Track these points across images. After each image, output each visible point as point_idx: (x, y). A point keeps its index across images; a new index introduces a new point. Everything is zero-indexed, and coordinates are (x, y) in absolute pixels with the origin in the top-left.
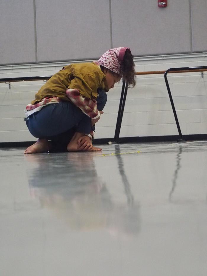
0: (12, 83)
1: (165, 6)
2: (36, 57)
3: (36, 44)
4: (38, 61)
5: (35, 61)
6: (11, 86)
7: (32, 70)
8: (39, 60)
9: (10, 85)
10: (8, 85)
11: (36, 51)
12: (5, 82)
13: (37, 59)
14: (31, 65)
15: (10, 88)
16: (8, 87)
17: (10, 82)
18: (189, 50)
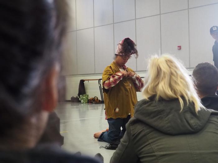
1: (180, 49)
2: (137, 69)
11: (137, 67)
18: (189, 67)
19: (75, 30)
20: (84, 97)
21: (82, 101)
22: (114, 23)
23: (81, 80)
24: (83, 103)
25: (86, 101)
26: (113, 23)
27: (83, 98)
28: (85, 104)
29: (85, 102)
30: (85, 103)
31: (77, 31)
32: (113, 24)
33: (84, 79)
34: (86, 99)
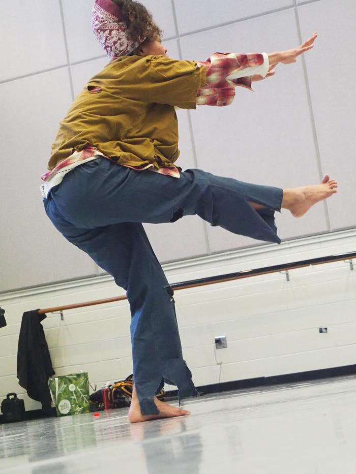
0: (291, 272)
4: (331, 230)
5: (326, 229)
6: (290, 278)
7: (323, 245)
8: (334, 226)
9: (287, 274)
10: (285, 275)
12: (280, 271)
13: (329, 226)
14: (319, 237)
15: (288, 280)
16: (285, 278)
17: (287, 270)
20: (72, 387)
21: (64, 406)
22: (178, 36)
23: (26, 315)
24: (69, 414)
25: (85, 405)
26: (174, 34)
27: (66, 391)
28: (78, 417)
29: (78, 409)
30: (83, 412)
33: (42, 307)
34: (84, 394)
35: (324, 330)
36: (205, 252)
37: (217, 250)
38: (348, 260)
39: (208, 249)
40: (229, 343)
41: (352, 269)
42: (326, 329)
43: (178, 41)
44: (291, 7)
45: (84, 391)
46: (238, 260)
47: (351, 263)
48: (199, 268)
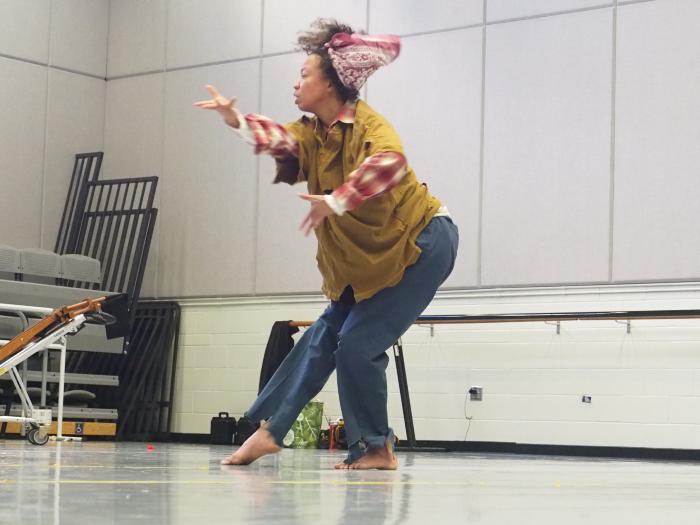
0: (564, 323)
2: (611, 271)
3: (611, 244)
5: (606, 279)
6: (561, 330)
7: (602, 297)
8: (615, 278)
9: (558, 326)
10: (556, 326)
11: (611, 260)
14: (599, 288)
15: (558, 333)
16: (556, 330)
19: (257, 53)
22: (485, 23)
24: (291, 447)
25: (312, 439)
26: (481, 21)
28: (303, 456)
29: (302, 443)
30: (307, 447)
31: (266, 61)
32: (480, 29)
33: (296, 319)
34: (312, 426)
35: (587, 400)
36: (474, 284)
37: (488, 284)
38: (626, 321)
39: (480, 281)
40: (484, 396)
41: (629, 332)
42: (590, 398)
43: (484, 30)
44: (611, 6)
45: (314, 423)
46: (508, 300)
47: (629, 325)
48: (466, 301)
